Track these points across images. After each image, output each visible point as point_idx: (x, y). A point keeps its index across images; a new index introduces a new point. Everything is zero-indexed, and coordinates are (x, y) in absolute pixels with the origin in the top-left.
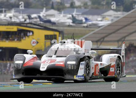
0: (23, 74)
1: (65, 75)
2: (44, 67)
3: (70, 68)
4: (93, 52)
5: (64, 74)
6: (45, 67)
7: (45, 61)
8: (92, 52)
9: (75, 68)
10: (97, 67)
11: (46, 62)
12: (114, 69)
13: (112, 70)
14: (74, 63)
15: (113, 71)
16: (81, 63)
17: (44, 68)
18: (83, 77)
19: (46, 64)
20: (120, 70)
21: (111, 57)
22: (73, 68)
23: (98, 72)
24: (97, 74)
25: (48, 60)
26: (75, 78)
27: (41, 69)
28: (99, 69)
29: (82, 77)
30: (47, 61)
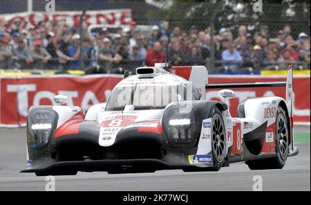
0: (53, 157)
1: (165, 154)
2: (107, 136)
3: (176, 136)
4: (229, 93)
5: (162, 152)
6: (110, 136)
7: (110, 121)
8: (225, 93)
9: (189, 137)
10: (238, 131)
11: (111, 125)
12: (273, 136)
13: (269, 138)
14: (187, 122)
15: (272, 140)
16: (204, 121)
17: (109, 138)
18: (210, 159)
19: (112, 129)
20: (285, 138)
21: (266, 106)
22: (183, 137)
23: (242, 145)
24: (239, 149)
25: (116, 117)
26: (191, 163)
27: (102, 143)
28: (242, 137)
29: (207, 159)
30: (113, 122)
